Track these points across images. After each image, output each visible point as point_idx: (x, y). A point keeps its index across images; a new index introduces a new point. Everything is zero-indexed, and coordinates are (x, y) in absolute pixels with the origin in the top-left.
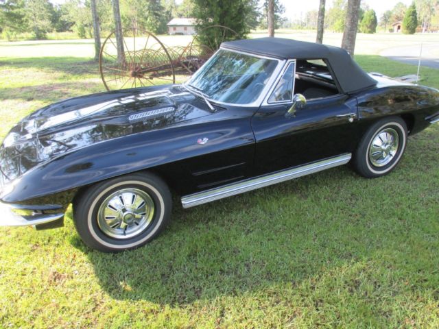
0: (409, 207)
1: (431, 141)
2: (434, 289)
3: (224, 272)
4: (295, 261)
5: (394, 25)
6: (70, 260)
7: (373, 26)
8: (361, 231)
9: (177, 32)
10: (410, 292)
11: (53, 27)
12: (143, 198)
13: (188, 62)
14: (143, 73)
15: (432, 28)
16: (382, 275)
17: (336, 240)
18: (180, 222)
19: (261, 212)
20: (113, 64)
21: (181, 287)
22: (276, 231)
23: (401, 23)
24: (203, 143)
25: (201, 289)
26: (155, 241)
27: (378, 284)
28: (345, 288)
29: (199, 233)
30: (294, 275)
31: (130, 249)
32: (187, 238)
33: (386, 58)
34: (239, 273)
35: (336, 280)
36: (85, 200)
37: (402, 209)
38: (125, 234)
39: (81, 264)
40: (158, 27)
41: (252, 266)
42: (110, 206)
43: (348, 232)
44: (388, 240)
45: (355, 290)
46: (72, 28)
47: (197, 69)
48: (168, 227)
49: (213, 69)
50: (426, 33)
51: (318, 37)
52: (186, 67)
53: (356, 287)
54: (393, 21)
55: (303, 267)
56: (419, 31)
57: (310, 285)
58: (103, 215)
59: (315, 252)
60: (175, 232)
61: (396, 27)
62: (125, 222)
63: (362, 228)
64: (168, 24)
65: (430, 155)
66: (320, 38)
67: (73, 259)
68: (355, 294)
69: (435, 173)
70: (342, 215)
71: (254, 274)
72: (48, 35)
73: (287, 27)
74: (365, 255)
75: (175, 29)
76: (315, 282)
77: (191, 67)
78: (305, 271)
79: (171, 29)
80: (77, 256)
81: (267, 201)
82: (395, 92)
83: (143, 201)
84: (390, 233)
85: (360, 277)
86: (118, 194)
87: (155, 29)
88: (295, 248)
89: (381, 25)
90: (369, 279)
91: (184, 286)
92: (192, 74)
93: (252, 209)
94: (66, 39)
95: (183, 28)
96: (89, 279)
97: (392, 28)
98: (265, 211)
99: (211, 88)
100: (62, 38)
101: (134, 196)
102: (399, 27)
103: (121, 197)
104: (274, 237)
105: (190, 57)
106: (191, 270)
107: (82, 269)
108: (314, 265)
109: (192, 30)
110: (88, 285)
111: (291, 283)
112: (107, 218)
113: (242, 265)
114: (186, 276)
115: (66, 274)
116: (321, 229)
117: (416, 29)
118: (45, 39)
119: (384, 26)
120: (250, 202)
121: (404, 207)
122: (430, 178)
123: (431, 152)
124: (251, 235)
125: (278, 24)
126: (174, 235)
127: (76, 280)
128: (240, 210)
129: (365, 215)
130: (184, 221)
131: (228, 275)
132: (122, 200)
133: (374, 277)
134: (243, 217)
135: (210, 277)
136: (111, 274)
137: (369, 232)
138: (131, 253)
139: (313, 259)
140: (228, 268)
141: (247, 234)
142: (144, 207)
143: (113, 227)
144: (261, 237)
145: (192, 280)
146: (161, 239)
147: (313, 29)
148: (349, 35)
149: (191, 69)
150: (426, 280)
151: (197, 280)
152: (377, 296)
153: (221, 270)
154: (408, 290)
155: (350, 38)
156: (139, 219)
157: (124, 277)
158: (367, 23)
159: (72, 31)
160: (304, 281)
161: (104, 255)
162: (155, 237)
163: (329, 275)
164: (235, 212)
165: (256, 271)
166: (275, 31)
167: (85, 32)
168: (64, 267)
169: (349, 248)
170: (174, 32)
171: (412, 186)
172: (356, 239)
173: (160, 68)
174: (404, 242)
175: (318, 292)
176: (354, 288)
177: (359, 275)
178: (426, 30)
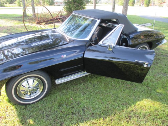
0: (150, 81)
1: (158, 52)
2: (162, 119)
3: (73, 113)
4: (104, 107)
5: (141, 3)
6: (6, 109)
7: (133, 3)
8: (131, 92)
9: (58, 4)
10: (152, 121)
11: (7, 2)
12: (38, 81)
13: (60, 18)
14: (41, 23)
15: (155, 4)
16: (140, 113)
17: (121, 97)
18: (55, 90)
19: (90, 84)
20: (31, 18)
21: (54, 121)
22: (96, 93)
23: (144, 3)
24: (64, 57)
25: (63, 122)
26: (44, 99)
27: (139, 117)
28: (125, 120)
29: (63, 95)
30: (104, 114)
31: (32, 103)
32: (58, 97)
33: (139, 16)
34: (80, 114)
35: (121, 116)
36: (11, 84)
37: (147, 82)
38: (30, 97)
39: (10, 111)
40: (50, 2)
41: (86, 110)
42: (22, 86)
43: (126, 93)
44: (142, 96)
45: (129, 121)
46: (15, 2)
47: (64, 21)
48: (50, 92)
49: (71, 20)
50: (153, 6)
51: (113, 8)
52: (59, 20)
53: (130, 119)
54: (141, 2)
55: (107, 110)
56: (150, 6)
57: (110, 119)
58: (20, 89)
59: (112, 103)
60: (53, 94)
61: (142, 4)
62: (29, 92)
63: (132, 91)
64: (54, 1)
65: (158, 58)
66: (114, 9)
67: (7, 109)
68: (129, 123)
69: (160, 65)
70: (123, 85)
71: (87, 114)
72: (5, 5)
73: (101, 3)
74: (133, 104)
75: (57, 3)
76: (112, 117)
77: (62, 20)
78: (108, 112)
79: (55, 3)
80: (9, 107)
81: (92, 79)
82: (144, 33)
83: (38, 82)
84: (143, 93)
85: (131, 114)
86: (26, 80)
87: (49, 3)
88: (104, 101)
89: (136, 3)
90: (135, 115)
91: (56, 121)
92: (62, 23)
93: (86, 83)
94: (13, 7)
95: (60, 3)
96: (13, 119)
97: (141, 4)
98: (91, 84)
99: (71, 29)
100: (11, 6)
101: (34, 81)
102: (143, 4)
103: (27, 82)
104: (95, 96)
105: (62, 16)
106: (59, 113)
107: (11, 114)
108: (112, 109)
109: (63, 4)
110: (13, 122)
111: (102, 118)
112: (21, 91)
113: (81, 110)
114: (57, 116)
115: (3, 117)
116: (115, 92)
117: (150, 5)
118: (4, 6)
119: (137, 3)
120: (85, 79)
121: (148, 81)
122: (158, 68)
123: (158, 56)
124: (85, 95)
125: (97, 2)
126: (52, 96)
127: (7, 120)
128: (81, 83)
129: (133, 85)
130: (57, 89)
131: (75, 115)
132: (28, 83)
133: (137, 114)
134: (82, 87)
135: (67, 116)
136: (24, 116)
137: (134, 93)
138: (33, 105)
139: (111, 106)
140: (75, 112)
141: (83, 95)
142: (39, 85)
143: (25, 94)
144: (90, 96)
145: (59, 117)
146: (46, 98)
147: (111, 4)
148: (125, 7)
149: (62, 21)
150: (158, 115)
151: (62, 118)
152: (139, 123)
153: (72, 113)
154: (151, 120)
155: (126, 9)
156: (36, 91)
157: (29, 117)
158: (131, 2)
159: (15, 3)
160: (108, 117)
161: (21, 106)
162: (44, 97)
163: (118, 114)
164: (79, 85)
165: (87, 113)
166: (96, 5)
167: (20, 4)
168: (2, 113)
169: (126, 100)
170: (57, 4)
171: (151, 71)
172: (129, 96)
173: (49, 21)
174: (149, 97)
175: (114, 122)
176: (129, 120)
177: (131, 113)
178: (153, 5)
